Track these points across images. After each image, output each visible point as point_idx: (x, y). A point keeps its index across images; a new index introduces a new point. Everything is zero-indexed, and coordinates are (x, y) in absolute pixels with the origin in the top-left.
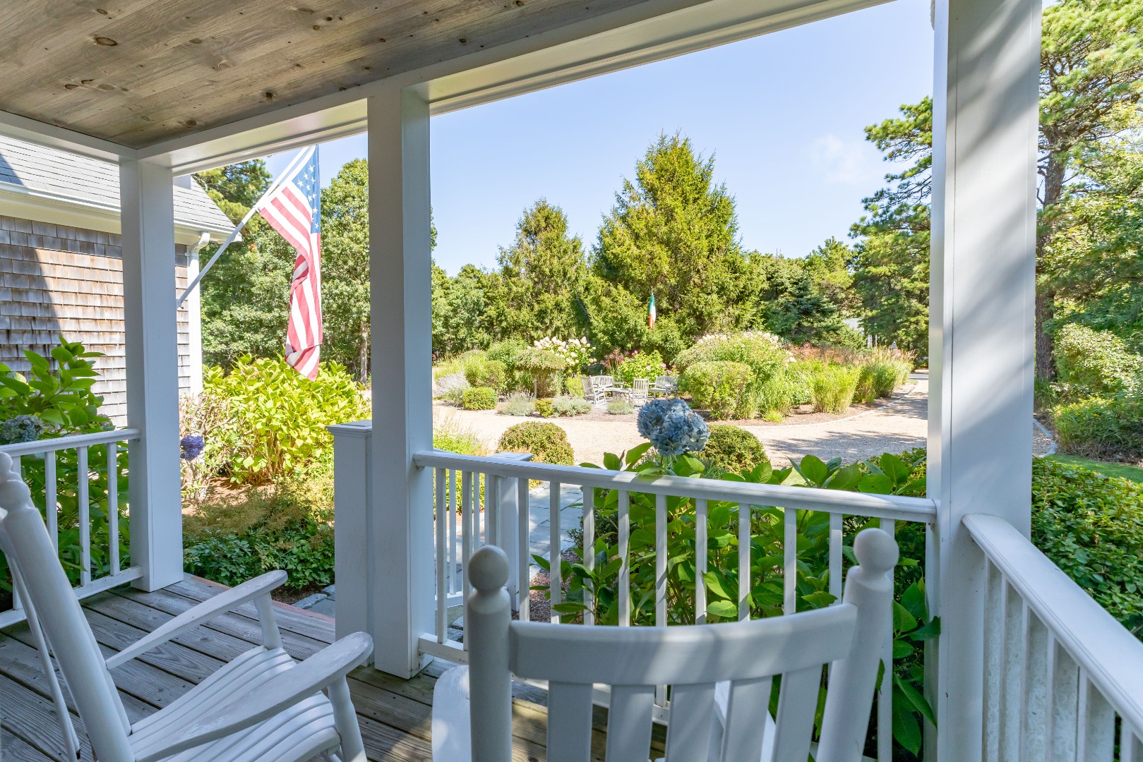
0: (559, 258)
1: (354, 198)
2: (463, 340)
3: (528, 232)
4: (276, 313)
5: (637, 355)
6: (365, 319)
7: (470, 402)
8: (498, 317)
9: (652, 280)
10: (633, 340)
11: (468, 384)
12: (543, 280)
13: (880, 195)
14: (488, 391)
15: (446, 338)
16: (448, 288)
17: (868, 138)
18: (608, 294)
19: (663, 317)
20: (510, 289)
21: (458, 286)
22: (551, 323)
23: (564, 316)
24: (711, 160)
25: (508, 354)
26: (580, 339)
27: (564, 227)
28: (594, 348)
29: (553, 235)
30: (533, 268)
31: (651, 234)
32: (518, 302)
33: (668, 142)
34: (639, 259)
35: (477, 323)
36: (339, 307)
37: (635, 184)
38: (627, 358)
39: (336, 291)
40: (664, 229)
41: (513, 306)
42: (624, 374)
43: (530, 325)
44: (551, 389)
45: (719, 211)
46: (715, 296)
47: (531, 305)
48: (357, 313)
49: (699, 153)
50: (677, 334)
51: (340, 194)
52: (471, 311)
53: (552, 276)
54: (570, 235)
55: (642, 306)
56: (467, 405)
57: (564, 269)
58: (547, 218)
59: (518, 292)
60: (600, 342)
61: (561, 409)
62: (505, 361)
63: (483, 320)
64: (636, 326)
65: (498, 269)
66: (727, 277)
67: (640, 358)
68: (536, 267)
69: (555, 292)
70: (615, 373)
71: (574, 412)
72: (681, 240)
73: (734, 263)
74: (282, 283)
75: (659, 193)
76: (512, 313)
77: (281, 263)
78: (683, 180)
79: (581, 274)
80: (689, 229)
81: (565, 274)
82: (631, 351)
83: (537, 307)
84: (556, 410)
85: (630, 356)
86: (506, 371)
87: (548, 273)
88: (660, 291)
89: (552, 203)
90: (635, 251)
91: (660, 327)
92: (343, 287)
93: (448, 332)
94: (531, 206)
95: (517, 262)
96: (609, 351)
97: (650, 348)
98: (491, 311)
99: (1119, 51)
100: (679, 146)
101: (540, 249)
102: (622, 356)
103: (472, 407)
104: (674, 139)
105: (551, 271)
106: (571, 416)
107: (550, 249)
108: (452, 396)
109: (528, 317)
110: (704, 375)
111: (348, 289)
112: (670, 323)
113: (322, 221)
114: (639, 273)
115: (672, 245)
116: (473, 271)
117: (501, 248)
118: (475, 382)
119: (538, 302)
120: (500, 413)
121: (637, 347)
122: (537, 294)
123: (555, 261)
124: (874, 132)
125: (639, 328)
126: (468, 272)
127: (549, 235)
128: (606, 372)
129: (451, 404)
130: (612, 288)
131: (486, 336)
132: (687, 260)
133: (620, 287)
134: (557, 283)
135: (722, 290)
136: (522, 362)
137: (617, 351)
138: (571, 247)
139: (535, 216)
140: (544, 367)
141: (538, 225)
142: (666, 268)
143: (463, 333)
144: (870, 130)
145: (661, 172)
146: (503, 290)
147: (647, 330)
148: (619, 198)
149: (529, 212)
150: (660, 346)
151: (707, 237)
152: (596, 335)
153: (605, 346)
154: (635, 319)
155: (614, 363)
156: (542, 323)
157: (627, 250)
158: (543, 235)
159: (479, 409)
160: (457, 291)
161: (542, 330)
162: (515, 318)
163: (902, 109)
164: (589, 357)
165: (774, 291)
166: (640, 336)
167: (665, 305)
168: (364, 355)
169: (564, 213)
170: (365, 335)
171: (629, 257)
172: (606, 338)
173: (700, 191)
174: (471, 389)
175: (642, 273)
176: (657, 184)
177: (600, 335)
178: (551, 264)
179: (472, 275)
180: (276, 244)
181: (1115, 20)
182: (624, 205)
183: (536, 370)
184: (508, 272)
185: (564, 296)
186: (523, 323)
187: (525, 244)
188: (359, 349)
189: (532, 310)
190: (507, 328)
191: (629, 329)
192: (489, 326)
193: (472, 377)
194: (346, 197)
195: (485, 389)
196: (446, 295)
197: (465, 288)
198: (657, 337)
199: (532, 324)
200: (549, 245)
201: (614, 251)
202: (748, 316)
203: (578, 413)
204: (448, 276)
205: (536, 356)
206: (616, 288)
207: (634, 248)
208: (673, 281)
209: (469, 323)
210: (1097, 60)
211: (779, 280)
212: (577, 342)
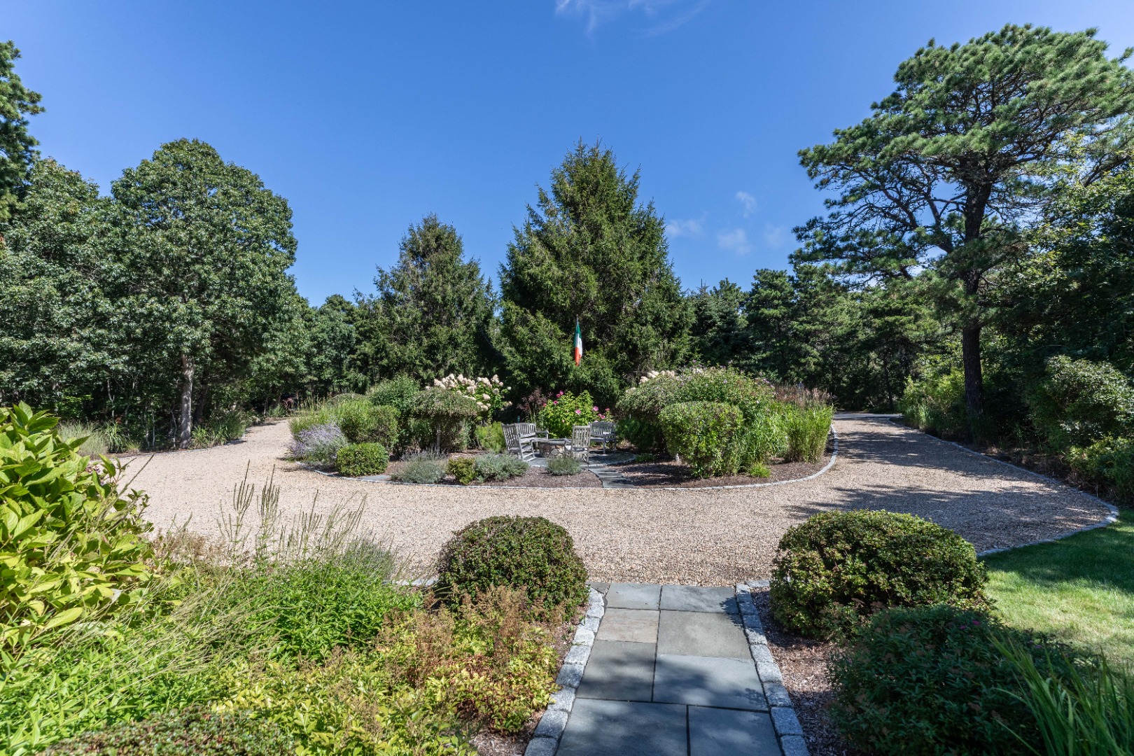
0: (453, 285)
1: (175, 184)
2: (329, 382)
3: (415, 254)
4: (38, 340)
5: (563, 397)
6: (187, 350)
7: (348, 464)
8: (377, 353)
9: (577, 308)
10: (558, 379)
11: (344, 439)
12: (434, 309)
13: (812, 224)
14: (376, 449)
15: (305, 381)
16: (310, 320)
17: (802, 163)
18: (524, 322)
19: (591, 351)
20: (393, 319)
21: (324, 317)
22: (444, 361)
23: (459, 352)
24: (636, 177)
25: (401, 396)
26: (490, 378)
27: (458, 250)
28: (509, 388)
29: (445, 257)
30: (420, 295)
31: (575, 254)
32: (402, 335)
33: (587, 153)
34: (561, 281)
35: (346, 362)
36: (145, 333)
37: (551, 196)
38: (550, 401)
39: (140, 310)
40: (590, 248)
41: (396, 340)
42: (548, 420)
43: (417, 362)
44: (457, 441)
45: (647, 232)
46: (650, 327)
47: (418, 339)
48: (174, 342)
49: (624, 168)
50: (609, 371)
51: (152, 177)
52: (339, 348)
53: (446, 305)
54: (465, 260)
55: (566, 338)
56: (344, 470)
57: (459, 297)
58: (438, 238)
59: (403, 323)
60: (517, 381)
61: (486, 470)
62: (397, 406)
63: (354, 359)
64: (561, 360)
65: (378, 295)
66: (661, 305)
67: (566, 399)
68: (425, 294)
69: (449, 324)
70: (537, 419)
71: (507, 474)
72: (610, 261)
73: (668, 289)
74: (50, 296)
75: (581, 207)
76: (395, 348)
77: (51, 267)
78: (607, 195)
79: (479, 304)
80: (620, 249)
81: (461, 303)
82: (556, 391)
83: (425, 341)
84: (480, 473)
85: (554, 398)
86: (399, 419)
87: (440, 301)
88: (585, 321)
89: (444, 221)
90: (556, 272)
91: (588, 363)
92: (154, 304)
93: (310, 373)
94: (418, 223)
95: (402, 287)
96: (529, 392)
97: (577, 388)
98: (367, 348)
99: (1058, 81)
100: (600, 158)
101: (429, 272)
102: (544, 398)
103: (351, 471)
104: (593, 150)
105: (443, 298)
106: (502, 481)
107: (442, 273)
108: (319, 456)
109: (415, 353)
110: (688, 420)
111: (162, 308)
112: (598, 358)
113: (125, 212)
114: (561, 298)
115: (600, 266)
116: (341, 303)
117: (381, 271)
118: (355, 435)
119: (428, 336)
120: (395, 479)
121: (561, 388)
122: (426, 326)
123: (449, 287)
124: (809, 156)
125: (565, 363)
126: (335, 302)
127: (442, 257)
128: (524, 418)
129: (317, 468)
130: (531, 317)
131: (361, 377)
132: (618, 283)
133: (540, 315)
134: (451, 314)
135: (657, 321)
136: (422, 407)
137: (537, 392)
138: (468, 273)
139: (423, 236)
140: (451, 412)
141: (428, 246)
142: (594, 293)
143: (327, 374)
144: (805, 154)
145: (582, 184)
146: (383, 320)
147: (574, 367)
148: (532, 214)
149: (416, 229)
150: (590, 385)
151: (641, 258)
152: (511, 372)
153: (522, 386)
154: (560, 353)
155: (535, 407)
156: (433, 360)
157: (547, 270)
158: (434, 257)
159: (362, 474)
160: (322, 323)
161: (433, 369)
162: (399, 354)
163: (836, 134)
164: (503, 400)
165: (703, 324)
166: (566, 373)
167: (592, 337)
168: (187, 401)
169: (458, 234)
170: (190, 373)
171: (551, 279)
172: (525, 376)
173: (625, 209)
174: (347, 446)
175: (565, 299)
176: (578, 198)
177: (516, 372)
178: (445, 290)
179: (340, 307)
180: (43, 239)
181: (1044, 54)
182: (538, 221)
183: (440, 417)
184: (389, 300)
185: (459, 328)
186: (408, 360)
187: (411, 266)
188: (179, 394)
189: (420, 345)
190: (389, 367)
191: (552, 365)
192: (364, 364)
193: (350, 429)
194: (163, 181)
195: (370, 446)
196: (308, 328)
197: (332, 320)
198: (585, 375)
199: (421, 361)
200: (440, 268)
201: (531, 271)
202: (684, 351)
203: (511, 476)
204: (310, 306)
205: (441, 399)
206: (535, 317)
207: (555, 268)
208: (602, 309)
209: (337, 362)
210: (1041, 87)
211: (708, 313)
212: (486, 380)
